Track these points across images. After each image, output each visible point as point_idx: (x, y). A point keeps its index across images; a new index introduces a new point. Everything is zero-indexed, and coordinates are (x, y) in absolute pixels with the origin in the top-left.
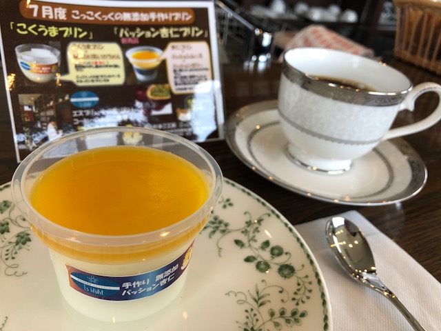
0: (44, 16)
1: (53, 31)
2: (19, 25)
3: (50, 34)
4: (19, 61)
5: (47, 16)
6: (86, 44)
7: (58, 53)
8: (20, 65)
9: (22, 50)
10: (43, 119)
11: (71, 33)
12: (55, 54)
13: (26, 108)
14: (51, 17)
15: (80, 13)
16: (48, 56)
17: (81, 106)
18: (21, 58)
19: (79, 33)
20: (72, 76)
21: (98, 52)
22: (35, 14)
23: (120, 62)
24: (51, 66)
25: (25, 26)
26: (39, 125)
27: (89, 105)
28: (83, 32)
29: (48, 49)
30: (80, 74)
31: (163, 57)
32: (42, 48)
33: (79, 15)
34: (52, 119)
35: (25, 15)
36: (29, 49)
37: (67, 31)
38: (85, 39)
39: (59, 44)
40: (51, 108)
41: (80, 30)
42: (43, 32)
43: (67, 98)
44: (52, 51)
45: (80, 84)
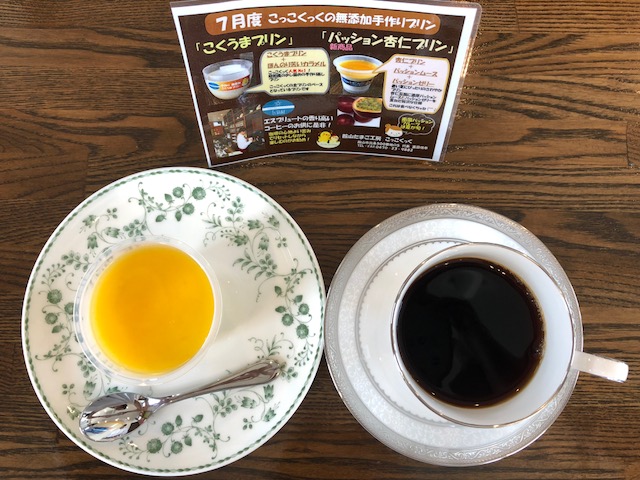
0: (234, 27)
1: (245, 42)
2: (205, 45)
3: (242, 46)
4: (207, 82)
5: (238, 26)
6: (283, 51)
7: (250, 64)
8: (208, 86)
9: (210, 71)
10: (233, 131)
11: (266, 41)
12: (247, 67)
13: (216, 124)
14: (243, 26)
15: (279, 16)
16: (238, 69)
17: (274, 114)
18: (209, 79)
19: (276, 39)
20: (266, 86)
21: (298, 59)
22: (224, 28)
23: (325, 70)
24: (241, 80)
25: (212, 45)
26: (229, 137)
27: (283, 113)
28: (281, 38)
29: (238, 63)
30: (274, 83)
31: (381, 70)
32: (232, 63)
33: (278, 19)
34: (242, 129)
35: (212, 32)
36: (218, 68)
37: (262, 39)
38: (284, 46)
39: (251, 55)
40: (242, 119)
41: (278, 36)
42: (234, 45)
43: (258, 108)
44: (242, 64)
45: (274, 94)
